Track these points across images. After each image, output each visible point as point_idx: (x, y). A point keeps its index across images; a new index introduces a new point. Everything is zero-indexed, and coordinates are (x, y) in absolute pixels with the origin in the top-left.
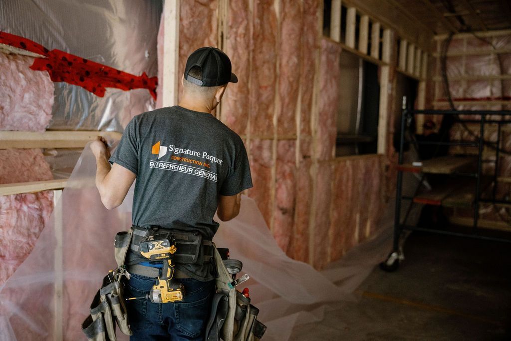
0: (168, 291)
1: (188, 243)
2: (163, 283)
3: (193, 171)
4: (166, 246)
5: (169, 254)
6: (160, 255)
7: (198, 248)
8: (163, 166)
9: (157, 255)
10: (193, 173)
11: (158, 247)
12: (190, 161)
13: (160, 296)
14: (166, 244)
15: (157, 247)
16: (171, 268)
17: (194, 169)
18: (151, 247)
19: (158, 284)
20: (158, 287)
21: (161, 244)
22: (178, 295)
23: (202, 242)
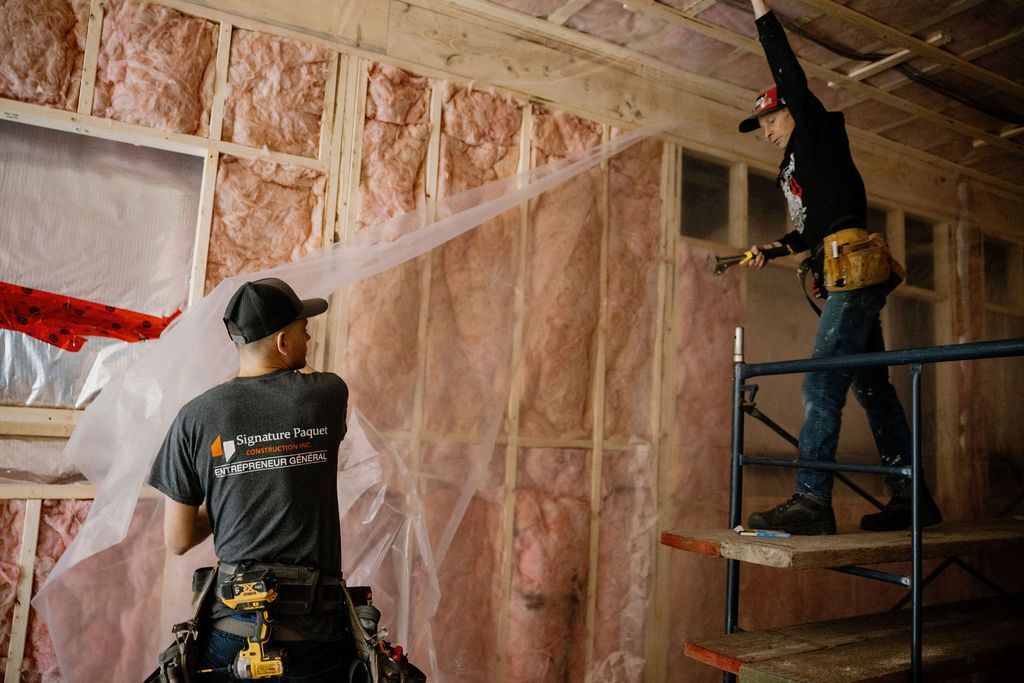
0: (262, 660)
1: (298, 583)
2: (255, 647)
3: (288, 461)
4: (260, 591)
5: (265, 603)
6: (251, 604)
7: (313, 591)
8: (238, 469)
9: (246, 604)
10: (288, 463)
11: (248, 591)
12: (278, 449)
13: (248, 667)
14: (260, 587)
15: (246, 592)
16: (267, 624)
17: (288, 459)
18: (237, 591)
19: (247, 648)
20: (247, 653)
21: (253, 588)
22: (276, 667)
23: (320, 579)
